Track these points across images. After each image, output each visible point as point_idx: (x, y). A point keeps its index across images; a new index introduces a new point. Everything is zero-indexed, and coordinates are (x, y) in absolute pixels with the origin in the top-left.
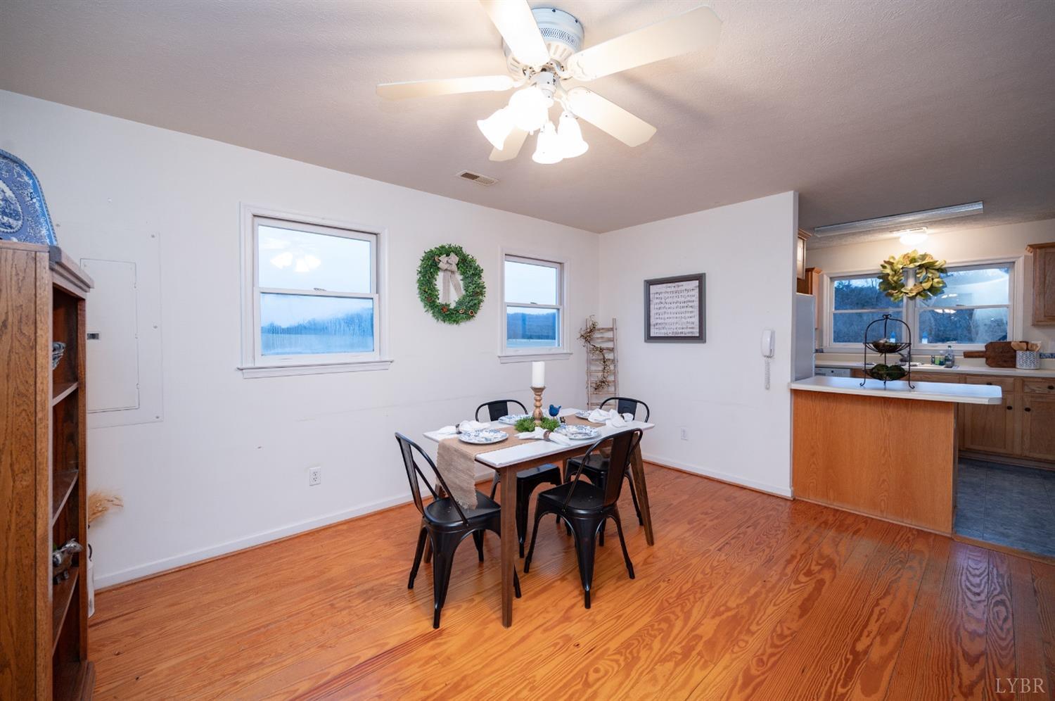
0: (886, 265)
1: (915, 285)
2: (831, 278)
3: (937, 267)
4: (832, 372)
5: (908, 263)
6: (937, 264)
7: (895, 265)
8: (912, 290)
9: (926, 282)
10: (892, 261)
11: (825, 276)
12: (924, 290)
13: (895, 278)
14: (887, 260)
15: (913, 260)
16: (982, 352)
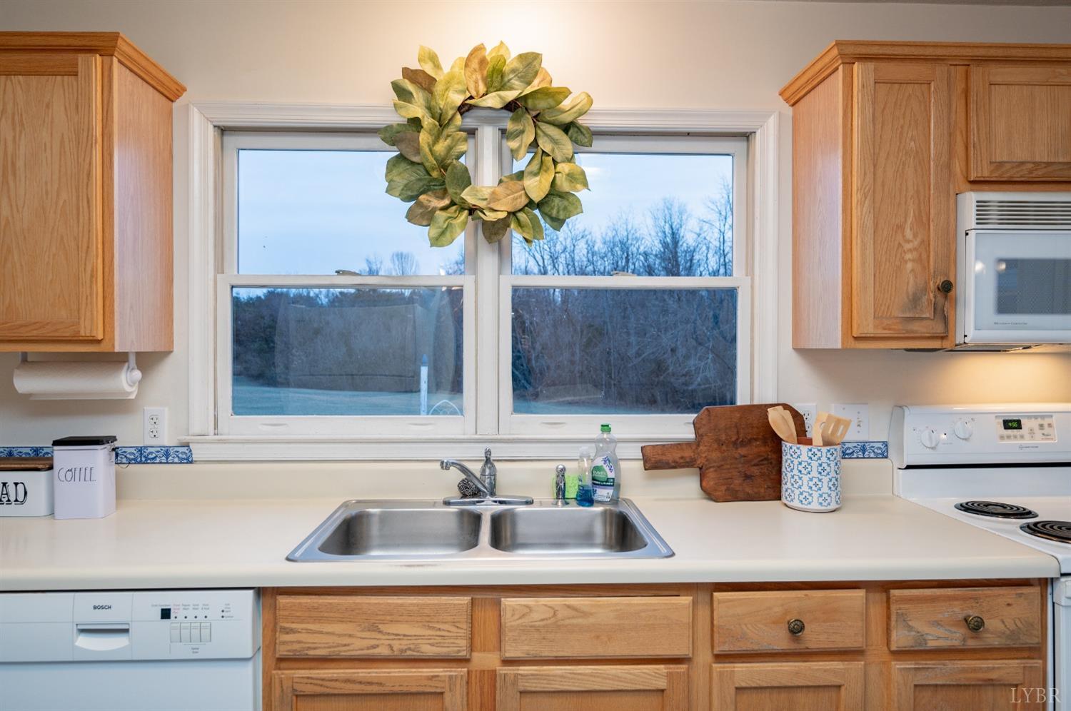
0: (409, 86)
1: (501, 181)
2: (223, 131)
3: (566, 118)
4: (166, 614)
5: (482, 89)
6: (566, 104)
7: (438, 88)
8: (494, 197)
9: (536, 174)
10: (429, 69)
11: (196, 119)
12: (531, 204)
13: (440, 147)
14: (415, 66)
15: (496, 78)
16: (680, 445)
